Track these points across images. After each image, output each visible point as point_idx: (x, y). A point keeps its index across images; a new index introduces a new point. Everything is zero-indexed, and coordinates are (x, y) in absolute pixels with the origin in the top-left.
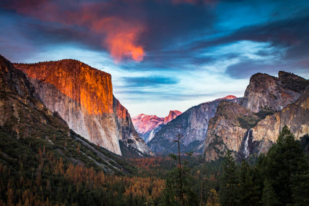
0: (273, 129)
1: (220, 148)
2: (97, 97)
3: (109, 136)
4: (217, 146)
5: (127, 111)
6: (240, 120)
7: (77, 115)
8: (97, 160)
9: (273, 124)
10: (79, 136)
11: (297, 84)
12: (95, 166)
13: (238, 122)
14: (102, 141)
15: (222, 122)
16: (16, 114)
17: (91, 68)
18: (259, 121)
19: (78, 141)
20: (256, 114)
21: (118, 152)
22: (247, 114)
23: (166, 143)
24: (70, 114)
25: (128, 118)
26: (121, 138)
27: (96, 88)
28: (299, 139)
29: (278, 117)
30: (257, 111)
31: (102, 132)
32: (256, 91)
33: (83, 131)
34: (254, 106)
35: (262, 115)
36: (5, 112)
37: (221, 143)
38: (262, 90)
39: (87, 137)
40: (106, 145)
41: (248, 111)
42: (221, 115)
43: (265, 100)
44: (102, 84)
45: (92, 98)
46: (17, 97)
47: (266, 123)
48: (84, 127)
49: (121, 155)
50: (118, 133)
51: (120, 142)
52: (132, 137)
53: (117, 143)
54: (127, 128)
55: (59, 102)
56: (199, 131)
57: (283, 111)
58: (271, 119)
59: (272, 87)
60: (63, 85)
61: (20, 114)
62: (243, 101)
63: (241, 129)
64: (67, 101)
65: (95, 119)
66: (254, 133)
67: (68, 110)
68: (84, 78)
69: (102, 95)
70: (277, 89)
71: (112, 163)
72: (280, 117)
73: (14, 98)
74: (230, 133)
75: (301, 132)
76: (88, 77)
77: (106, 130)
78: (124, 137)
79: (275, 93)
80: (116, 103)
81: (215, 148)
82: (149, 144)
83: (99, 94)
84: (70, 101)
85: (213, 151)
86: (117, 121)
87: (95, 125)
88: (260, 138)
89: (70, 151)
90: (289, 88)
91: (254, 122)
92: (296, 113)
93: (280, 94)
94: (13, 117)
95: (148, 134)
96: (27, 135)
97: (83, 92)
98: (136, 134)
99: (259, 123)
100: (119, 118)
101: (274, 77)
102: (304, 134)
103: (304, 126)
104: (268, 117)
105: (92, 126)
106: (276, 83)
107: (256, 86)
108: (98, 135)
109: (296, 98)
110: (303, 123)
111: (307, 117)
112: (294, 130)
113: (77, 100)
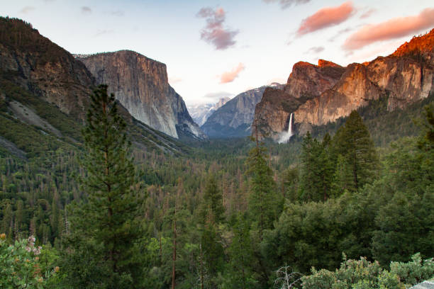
0: (312, 112)
1: (266, 130)
2: (154, 86)
3: (166, 121)
4: (263, 128)
5: (181, 98)
6: (283, 105)
7: (136, 103)
8: (158, 143)
9: (312, 107)
10: (140, 122)
11: (335, 71)
12: (156, 148)
13: (281, 106)
14: (160, 126)
15: (268, 106)
17: (147, 59)
18: (300, 105)
19: (139, 126)
20: (298, 99)
21: (175, 135)
22: (289, 99)
23: (217, 126)
24: (130, 102)
25: (183, 104)
26: (177, 123)
27: (153, 78)
28: (335, 121)
29: (317, 102)
30: (298, 97)
31: (160, 118)
32: (298, 78)
33: (142, 117)
34: (296, 92)
35: (303, 100)
36: (70, 102)
37: (267, 125)
38: (303, 77)
39: (147, 123)
40: (165, 130)
41: (290, 96)
42: (267, 101)
43: (306, 86)
44: (159, 73)
45: (150, 86)
46: (80, 87)
47: (306, 107)
48: (144, 114)
49: (177, 138)
50: (174, 118)
51: (177, 127)
52: (187, 122)
53: (174, 128)
54: (182, 114)
55: (119, 91)
56: (247, 116)
57: (322, 96)
58: (311, 103)
59: (312, 74)
60: (122, 75)
62: (286, 87)
63: (284, 113)
64: (126, 90)
65: (153, 106)
66: (296, 116)
67: (128, 99)
68: (141, 68)
69: (158, 84)
70: (317, 76)
71: (171, 145)
72: (319, 101)
73: (77, 88)
74: (274, 117)
75: (337, 114)
76: (144, 66)
77: (163, 116)
78: (180, 122)
79: (315, 80)
81: (261, 130)
82: (202, 128)
83: (156, 84)
84: (129, 90)
85: (259, 132)
86: (173, 108)
87: (153, 111)
88: (301, 121)
89: (133, 135)
90: (328, 75)
91: (296, 107)
92: (333, 98)
93: (319, 81)
94: (77, 106)
97: (141, 80)
98: (190, 119)
99: (300, 107)
100: (175, 105)
101: (314, 66)
102: (340, 116)
103: (340, 110)
104: (308, 102)
105: (150, 113)
106: (316, 71)
107: (298, 74)
108: (156, 121)
109: (333, 84)
110: (339, 107)
111: (342, 100)
112: (331, 113)
113: (136, 89)
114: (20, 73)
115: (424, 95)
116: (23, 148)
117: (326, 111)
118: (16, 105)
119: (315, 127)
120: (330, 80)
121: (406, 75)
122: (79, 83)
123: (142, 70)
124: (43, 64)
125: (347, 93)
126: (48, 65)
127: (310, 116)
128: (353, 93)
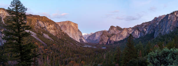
3: (77, 38)
6: (107, 35)
7: (70, 33)
15: (104, 36)
16: (58, 33)
17: (73, 23)
21: (79, 42)
23: (90, 40)
24: (68, 33)
25: (81, 34)
27: (74, 27)
29: (116, 36)
31: (76, 37)
33: (71, 36)
34: (111, 33)
35: (112, 35)
37: (103, 40)
38: (113, 29)
39: (73, 38)
40: (76, 40)
41: (109, 34)
42: (103, 34)
43: (113, 32)
44: (76, 26)
45: (73, 29)
50: (79, 37)
51: (80, 40)
52: (82, 38)
54: (81, 36)
57: (117, 34)
59: (115, 29)
61: (59, 33)
62: (108, 31)
63: (107, 37)
65: (74, 34)
66: (110, 39)
70: (116, 29)
74: (105, 38)
76: (72, 25)
77: (76, 36)
80: (79, 31)
82: (86, 40)
83: (75, 29)
84: (68, 30)
85: (101, 42)
86: (79, 35)
87: (74, 35)
88: (112, 40)
91: (110, 36)
92: (119, 35)
93: (117, 31)
94: (57, 34)
95: (85, 38)
96: (60, 38)
97: (71, 28)
98: (83, 37)
101: (115, 27)
103: (121, 38)
104: (113, 36)
107: (111, 28)
108: (75, 38)
110: (121, 37)
111: (122, 36)
112: (119, 39)
113: (70, 30)
114: (45, 27)
115: (138, 37)
116: (46, 44)
117: (118, 38)
118: (44, 34)
119: (115, 42)
120: (119, 31)
121: (135, 32)
122: (57, 29)
123: (71, 25)
124: (50, 25)
125: (123, 34)
126: (51, 25)
127: (114, 39)
128: (124, 34)
